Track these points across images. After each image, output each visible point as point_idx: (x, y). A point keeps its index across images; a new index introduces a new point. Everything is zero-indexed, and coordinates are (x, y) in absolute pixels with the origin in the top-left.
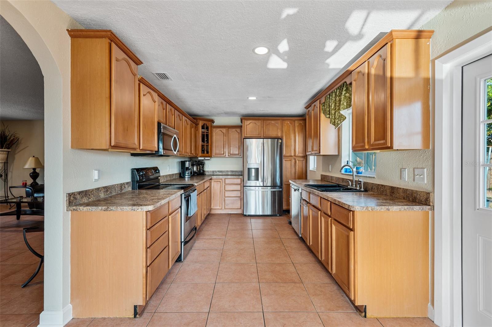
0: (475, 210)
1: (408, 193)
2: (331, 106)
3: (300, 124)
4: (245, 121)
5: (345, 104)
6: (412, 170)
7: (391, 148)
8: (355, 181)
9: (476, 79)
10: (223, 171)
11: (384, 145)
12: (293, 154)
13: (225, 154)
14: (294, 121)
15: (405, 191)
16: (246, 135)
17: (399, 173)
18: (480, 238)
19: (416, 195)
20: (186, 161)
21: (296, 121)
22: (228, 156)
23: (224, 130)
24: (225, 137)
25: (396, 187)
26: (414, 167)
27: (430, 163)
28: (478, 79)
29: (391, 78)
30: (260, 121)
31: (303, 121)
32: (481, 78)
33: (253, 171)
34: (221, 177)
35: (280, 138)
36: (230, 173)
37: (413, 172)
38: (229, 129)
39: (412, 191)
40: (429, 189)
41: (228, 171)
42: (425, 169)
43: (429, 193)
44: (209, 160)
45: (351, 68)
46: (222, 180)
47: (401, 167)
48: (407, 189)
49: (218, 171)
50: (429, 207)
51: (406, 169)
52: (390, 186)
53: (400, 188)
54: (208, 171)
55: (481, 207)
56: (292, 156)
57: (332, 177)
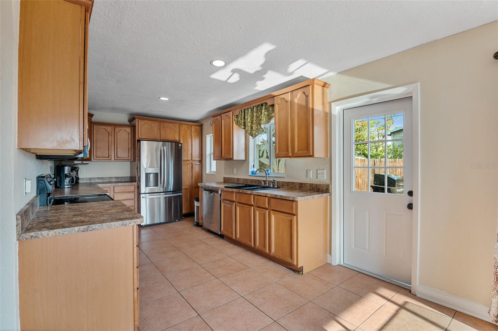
0: (351, 192)
1: (313, 186)
2: (247, 119)
3: (196, 129)
4: (139, 121)
5: (265, 120)
6: (315, 171)
7: (312, 156)
8: (269, 181)
9: (350, 118)
10: (104, 178)
11: (308, 154)
12: (190, 159)
13: (110, 157)
14: (191, 126)
15: (311, 185)
16: (141, 136)
17: (306, 173)
18: (353, 208)
19: (319, 187)
20: (66, 166)
21: (193, 126)
22: (115, 159)
23: (109, 129)
24: (110, 137)
25: (304, 183)
26: (317, 169)
27: (328, 165)
28: (352, 119)
29: (313, 109)
30: (157, 123)
31: (199, 127)
32: (353, 119)
33: (152, 176)
34: (109, 185)
35: (177, 142)
36: (114, 180)
37: (316, 172)
38: (116, 128)
39: (317, 184)
40: (328, 182)
41: (111, 177)
42: (325, 170)
43: (329, 185)
44: (88, 164)
45: (275, 93)
46: (110, 188)
47: (307, 169)
48: (313, 184)
49: (97, 178)
50: (329, 194)
51: (311, 171)
52: (299, 183)
53: (307, 184)
54: (82, 179)
55: (354, 191)
56: (188, 160)
57: (238, 179)
